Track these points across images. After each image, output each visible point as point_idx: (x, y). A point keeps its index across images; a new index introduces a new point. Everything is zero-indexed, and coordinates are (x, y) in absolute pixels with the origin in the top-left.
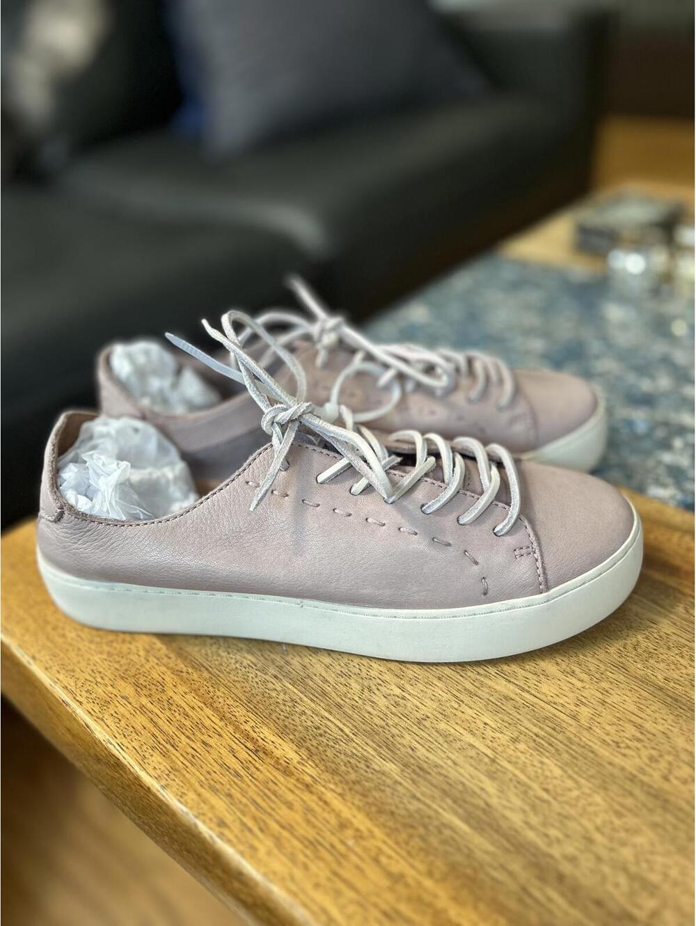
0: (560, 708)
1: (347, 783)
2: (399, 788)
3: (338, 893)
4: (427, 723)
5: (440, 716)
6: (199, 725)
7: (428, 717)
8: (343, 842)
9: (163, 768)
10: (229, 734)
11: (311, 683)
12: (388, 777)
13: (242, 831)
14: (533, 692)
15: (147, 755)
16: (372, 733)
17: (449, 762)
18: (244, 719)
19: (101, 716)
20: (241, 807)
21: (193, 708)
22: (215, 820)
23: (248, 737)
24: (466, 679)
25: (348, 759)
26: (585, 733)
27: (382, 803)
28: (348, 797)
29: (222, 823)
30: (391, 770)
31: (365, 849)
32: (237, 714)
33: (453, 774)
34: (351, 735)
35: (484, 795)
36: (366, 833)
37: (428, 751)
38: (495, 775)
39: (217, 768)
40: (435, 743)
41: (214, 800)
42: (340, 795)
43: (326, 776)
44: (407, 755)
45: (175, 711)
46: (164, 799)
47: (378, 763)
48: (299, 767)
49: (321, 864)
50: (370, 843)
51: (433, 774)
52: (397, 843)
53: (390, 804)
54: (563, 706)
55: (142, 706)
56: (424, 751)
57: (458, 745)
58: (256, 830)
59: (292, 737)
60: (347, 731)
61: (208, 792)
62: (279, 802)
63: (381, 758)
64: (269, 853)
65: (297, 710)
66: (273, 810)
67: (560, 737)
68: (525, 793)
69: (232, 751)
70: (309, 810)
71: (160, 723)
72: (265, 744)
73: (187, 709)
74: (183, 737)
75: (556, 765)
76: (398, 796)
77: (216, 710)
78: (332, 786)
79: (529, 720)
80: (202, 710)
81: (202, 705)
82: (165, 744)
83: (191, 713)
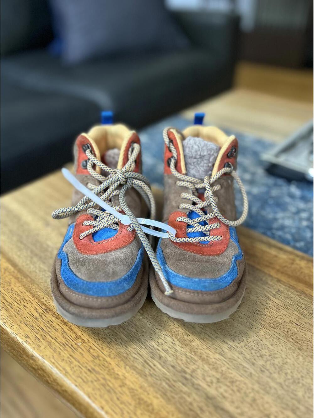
3: (71, 363)
6: (24, 299)
8: (76, 344)
9: (5, 316)
10: (35, 303)
13: (35, 339)
18: (43, 297)
20: (36, 331)
22: (24, 335)
23: (43, 304)
29: (27, 337)
31: (85, 347)
32: (40, 295)
36: (86, 341)
39: (28, 316)
41: (25, 328)
42: (78, 326)
45: (14, 293)
46: (4, 328)
49: (66, 352)
50: (87, 345)
52: (98, 345)
58: (41, 339)
61: (23, 325)
62: (52, 329)
64: (45, 348)
66: (50, 332)
69: (36, 309)
70: (64, 332)
71: (7, 298)
72: (50, 307)
74: (16, 304)
77: (31, 293)
80: (25, 293)
81: (26, 291)
82: (7, 306)
83: (20, 294)
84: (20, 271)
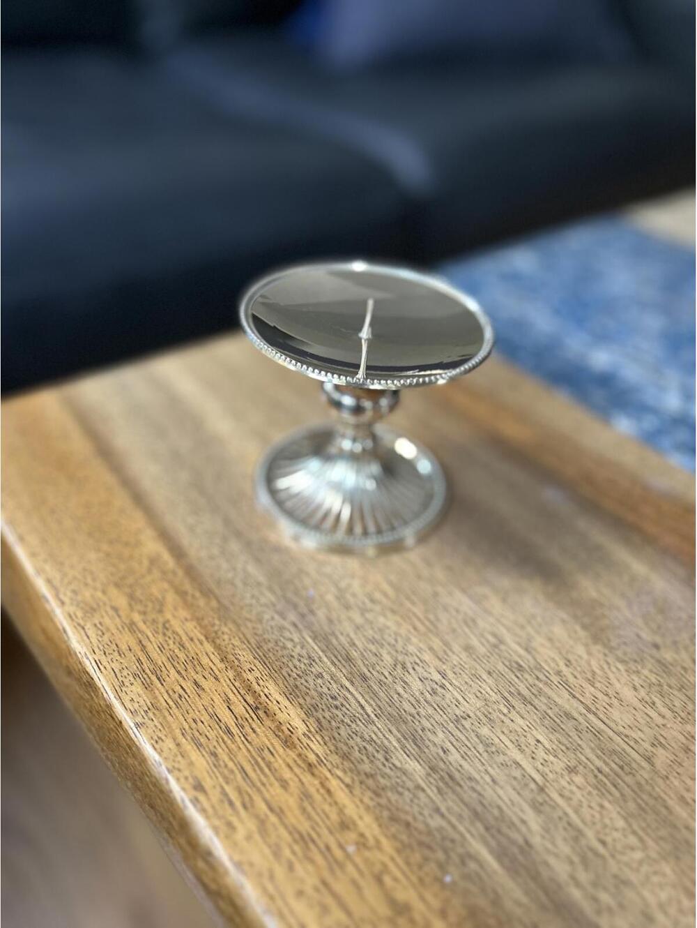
0: (632, 743)
1: (359, 773)
2: (421, 795)
3: (325, 910)
4: (467, 724)
5: (484, 720)
6: (195, 661)
7: (470, 717)
8: (341, 847)
9: (142, 703)
10: (228, 680)
11: (334, 641)
12: (411, 780)
13: (222, 801)
14: (601, 716)
15: (127, 683)
16: (398, 719)
17: (488, 779)
18: (248, 666)
19: (82, 623)
20: (226, 772)
21: (192, 639)
22: (191, 780)
23: (249, 689)
24: (522, 682)
25: (364, 744)
26: (660, 781)
27: (398, 809)
28: (357, 791)
29: (199, 787)
30: (415, 770)
31: (366, 861)
32: (242, 658)
33: (489, 793)
34: (373, 716)
35: (524, 829)
36: (371, 842)
37: (463, 757)
38: (542, 808)
39: (206, 717)
40: (473, 749)
41: (194, 755)
42: (347, 786)
43: (335, 759)
44: (436, 756)
45: (169, 638)
46: (135, 739)
47: (399, 758)
48: (305, 740)
49: (310, 868)
50: (375, 856)
51: (466, 788)
52: (408, 863)
53: (407, 813)
54: (636, 742)
55: (133, 623)
56: (457, 756)
57: (501, 758)
58: (238, 804)
59: (301, 701)
60: (369, 710)
61: (190, 744)
62: (272, 779)
63: (405, 753)
64: (249, 838)
65: (313, 670)
66: (264, 784)
67: (628, 779)
68: (576, 839)
69: (228, 701)
70: (306, 795)
71: (150, 647)
72: (268, 702)
73: (184, 638)
74: (173, 671)
75: (619, 813)
76: (419, 805)
77: (218, 648)
78: (339, 773)
79: (592, 749)
80: (201, 644)
81: (202, 638)
82: (150, 675)
83: (187, 645)
84: (190, 571)
